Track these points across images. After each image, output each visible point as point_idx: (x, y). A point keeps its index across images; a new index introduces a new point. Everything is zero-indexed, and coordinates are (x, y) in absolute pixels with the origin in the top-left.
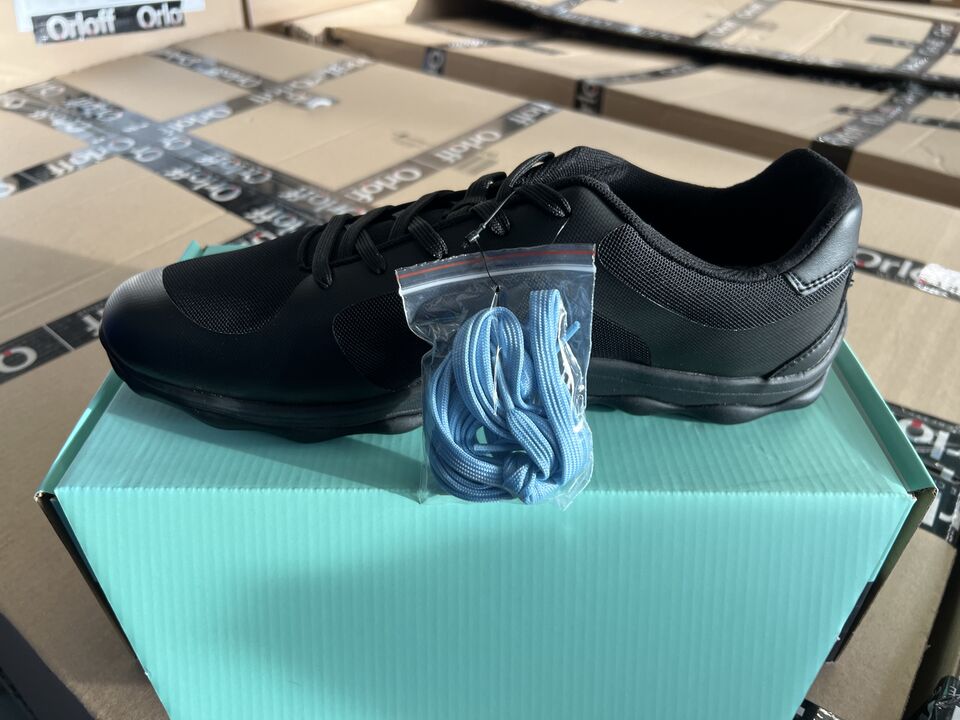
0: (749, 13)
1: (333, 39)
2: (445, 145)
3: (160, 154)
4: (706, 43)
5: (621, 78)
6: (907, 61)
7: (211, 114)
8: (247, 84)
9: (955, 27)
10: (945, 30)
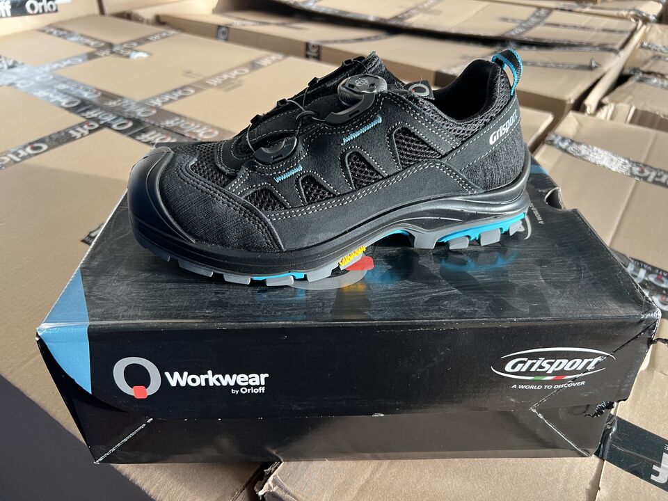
0: (426, 5)
1: (159, 21)
2: (213, 77)
3: (32, 83)
4: (394, 22)
5: (335, 42)
6: (512, 30)
7: (69, 62)
8: (95, 45)
9: (550, 10)
10: (543, 12)
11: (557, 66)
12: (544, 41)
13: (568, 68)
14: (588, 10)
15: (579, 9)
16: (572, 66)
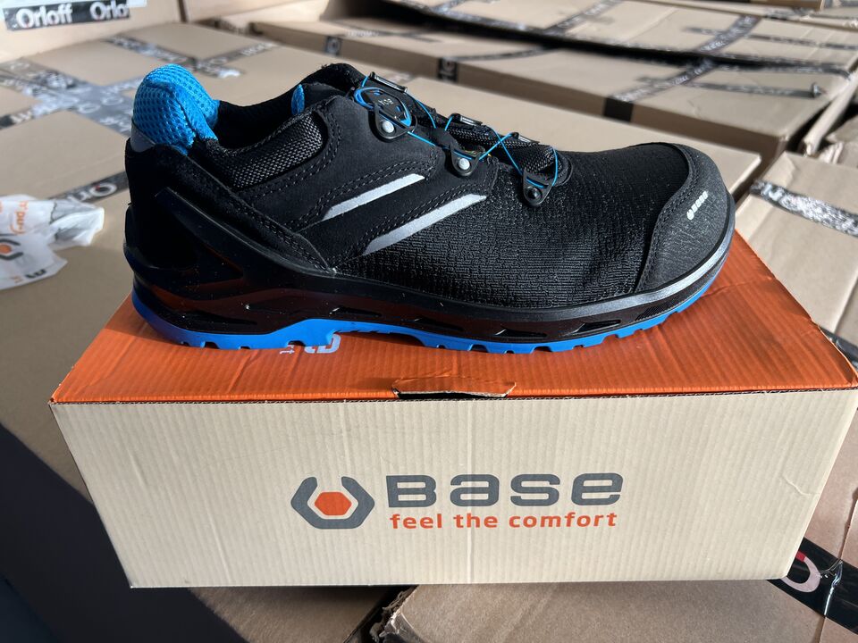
0: (593, 11)
1: (255, 30)
3: (98, 107)
4: (552, 33)
5: (476, 58)
6: (707, 44)
8: (175, 61)
9: (757, 19)
10: (748, 21)
11: (767, 91)
12: (750, 59)
13: (782, 94)
14: (807, 18)
15: (796, 17)
16: (787, 93)
